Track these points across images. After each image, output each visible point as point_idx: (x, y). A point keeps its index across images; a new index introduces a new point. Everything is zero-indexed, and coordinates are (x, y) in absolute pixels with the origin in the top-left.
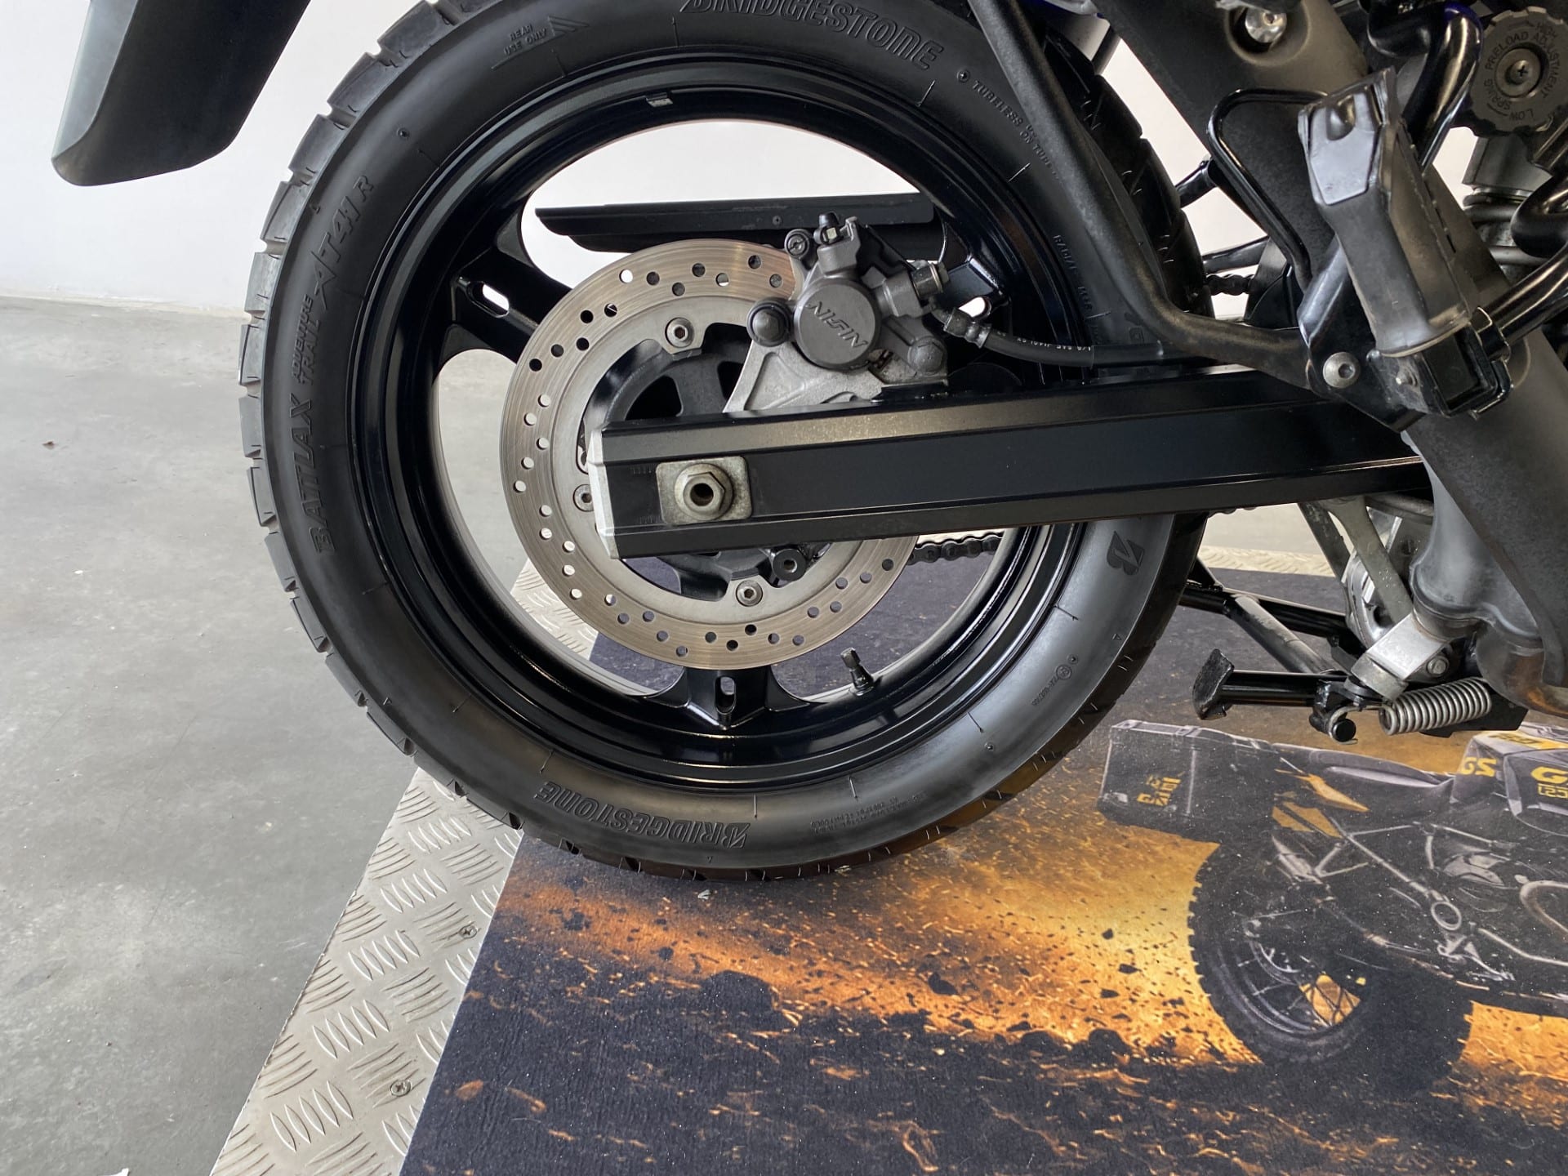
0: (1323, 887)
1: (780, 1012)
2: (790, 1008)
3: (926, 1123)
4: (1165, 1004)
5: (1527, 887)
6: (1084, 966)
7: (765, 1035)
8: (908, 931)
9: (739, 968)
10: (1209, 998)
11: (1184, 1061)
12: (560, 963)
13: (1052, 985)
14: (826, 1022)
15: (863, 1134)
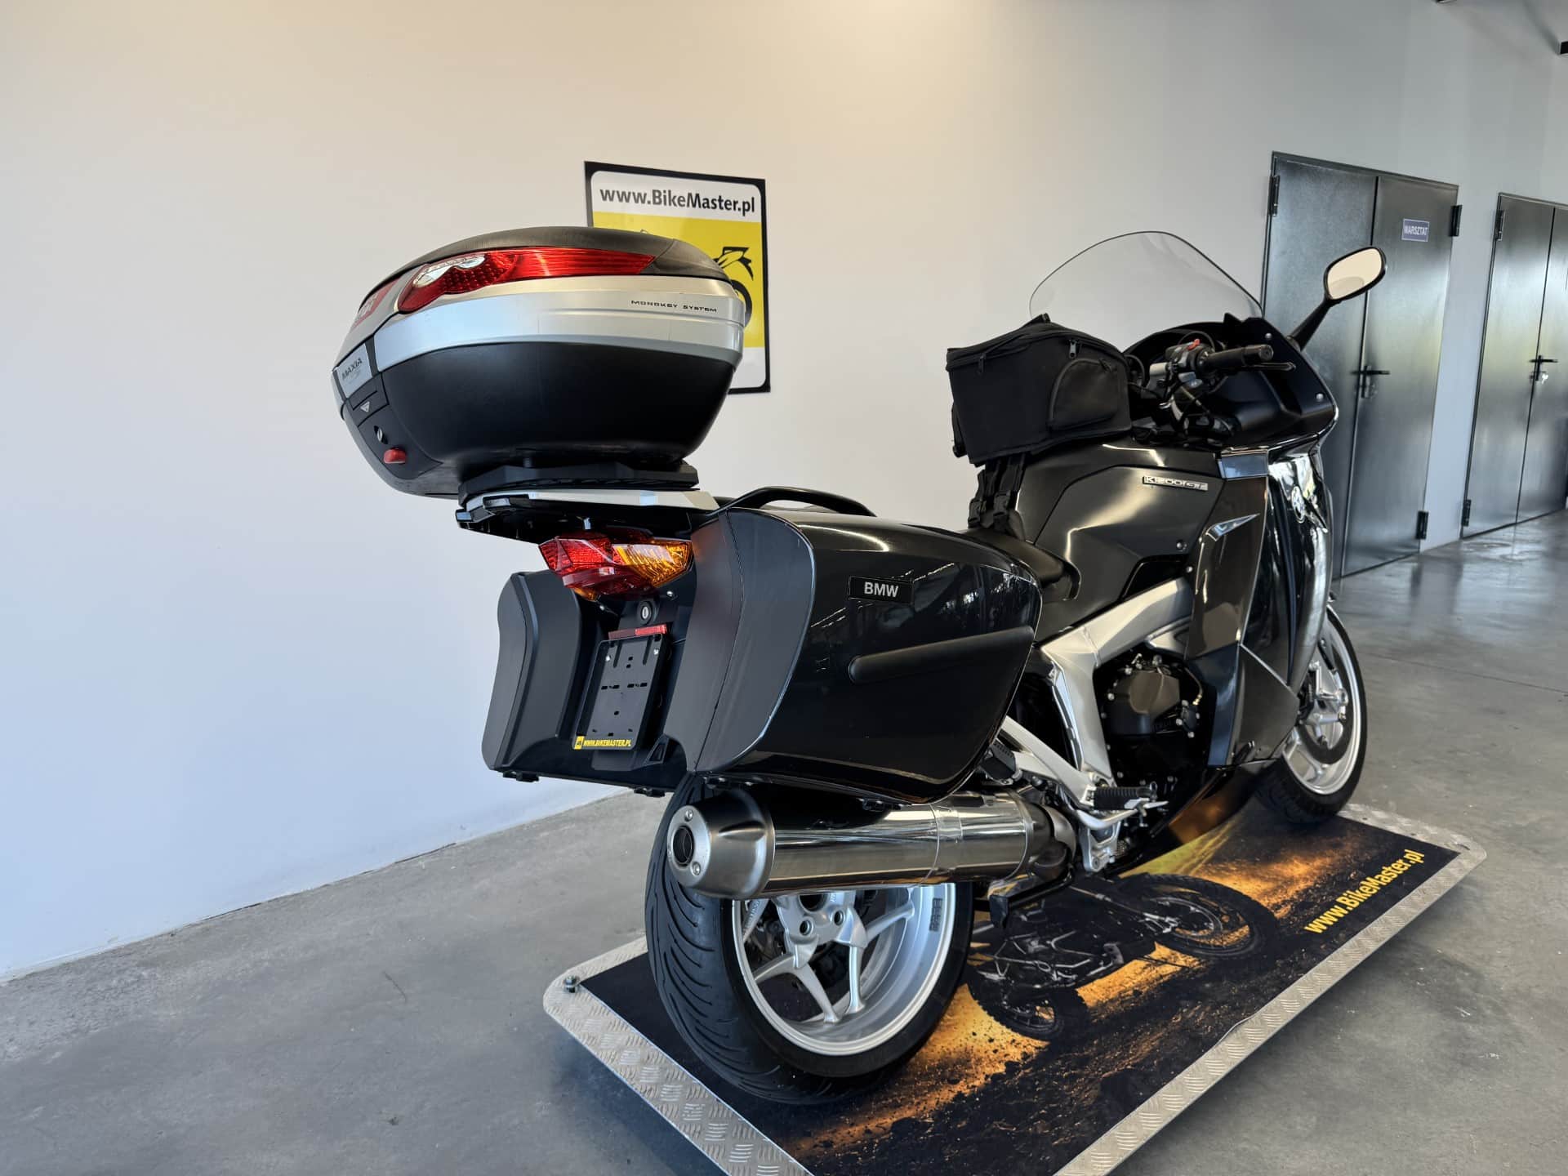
0: (1007, 979)
1: (926, 1123)
2: (925, 1118)
3: (1000, 1120)
4: (1011, 1043)
5: (1053, 944)
6: (980, 1048)
7: (929, 1131)
8: (924, 1073)
9: (895, 1119)
10: (1020, 1033)
11: (1034, 1055)
12: (843, 1158)
13: (979, 1060)
14: (939, 1115)
15: (989, 1134)
